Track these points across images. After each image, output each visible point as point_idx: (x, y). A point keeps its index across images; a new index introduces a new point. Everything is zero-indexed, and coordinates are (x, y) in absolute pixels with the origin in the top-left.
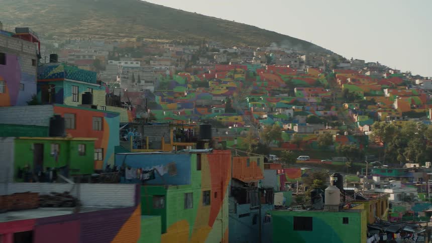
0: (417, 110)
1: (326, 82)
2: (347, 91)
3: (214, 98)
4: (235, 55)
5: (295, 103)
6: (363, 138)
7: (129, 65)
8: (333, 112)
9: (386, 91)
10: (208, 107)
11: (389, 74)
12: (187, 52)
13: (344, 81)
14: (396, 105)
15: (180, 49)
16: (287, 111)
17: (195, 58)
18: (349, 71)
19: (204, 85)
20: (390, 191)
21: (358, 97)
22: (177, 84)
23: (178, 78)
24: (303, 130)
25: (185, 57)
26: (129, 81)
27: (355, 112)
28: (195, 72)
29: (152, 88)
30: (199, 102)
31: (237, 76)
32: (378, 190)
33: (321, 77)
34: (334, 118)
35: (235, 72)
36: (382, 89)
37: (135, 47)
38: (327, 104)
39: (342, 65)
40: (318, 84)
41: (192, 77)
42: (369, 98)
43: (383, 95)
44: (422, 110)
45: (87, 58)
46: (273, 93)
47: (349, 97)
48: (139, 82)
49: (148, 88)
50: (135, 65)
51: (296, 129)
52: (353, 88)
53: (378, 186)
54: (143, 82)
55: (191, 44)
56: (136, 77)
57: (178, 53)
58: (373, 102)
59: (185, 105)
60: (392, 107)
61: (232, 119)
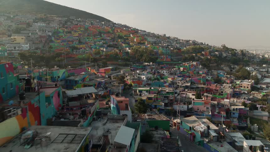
0: (142, 42)
1: (112, 32)
2: (119, 35)
3: (74, 38)
4: (80, 21)
5: (102, 39)
6: (128, 53)
7: (41, 25)
8: (115, 43)
9: (131, 35)
10: (73, 41)
11: (131, 29)
12: (63, 20)
13: (118, 32)
14: (135, 40)
15: (60, 19)
16: (101, 43)
17: (66, 22)
18: (118, 28)
19: (70, 32)
20: (144, 77)
21: (123, 37)
22: (60, 32)
23: (60, 30)
24: (107, 50)
25: (62, 22)
26: (42, 32)
27: (122, 43)
28: (66, 28)
29: (50, 34)
30: (69, 39)
31: (81, 29)
32: (140, 76)
33: (110, 30)
34: (116, 45)
35: (81, 28)
36: (130, 34)
37: (44, 18)
38: (113, 39)
39: (115, 26)
40: (109, 32)
41: (65, 30)
42: (126, 38)
43: (130, 36)
44: (143, 42)
45: (24, 22)
46: (95, 36)
47: (120, 37)
48: (45, 32)
49: (49, 34)
50: (44, 25)
51: (105, 50)
52: (121, 34)
53: (139, 74)
54: (47, 32)
55: (64, 17)
56: (44, 30)
57: (59, 20)
58: (127, 39)
59: (64, 41)
60: (134, 41)
61: (81, 46)
